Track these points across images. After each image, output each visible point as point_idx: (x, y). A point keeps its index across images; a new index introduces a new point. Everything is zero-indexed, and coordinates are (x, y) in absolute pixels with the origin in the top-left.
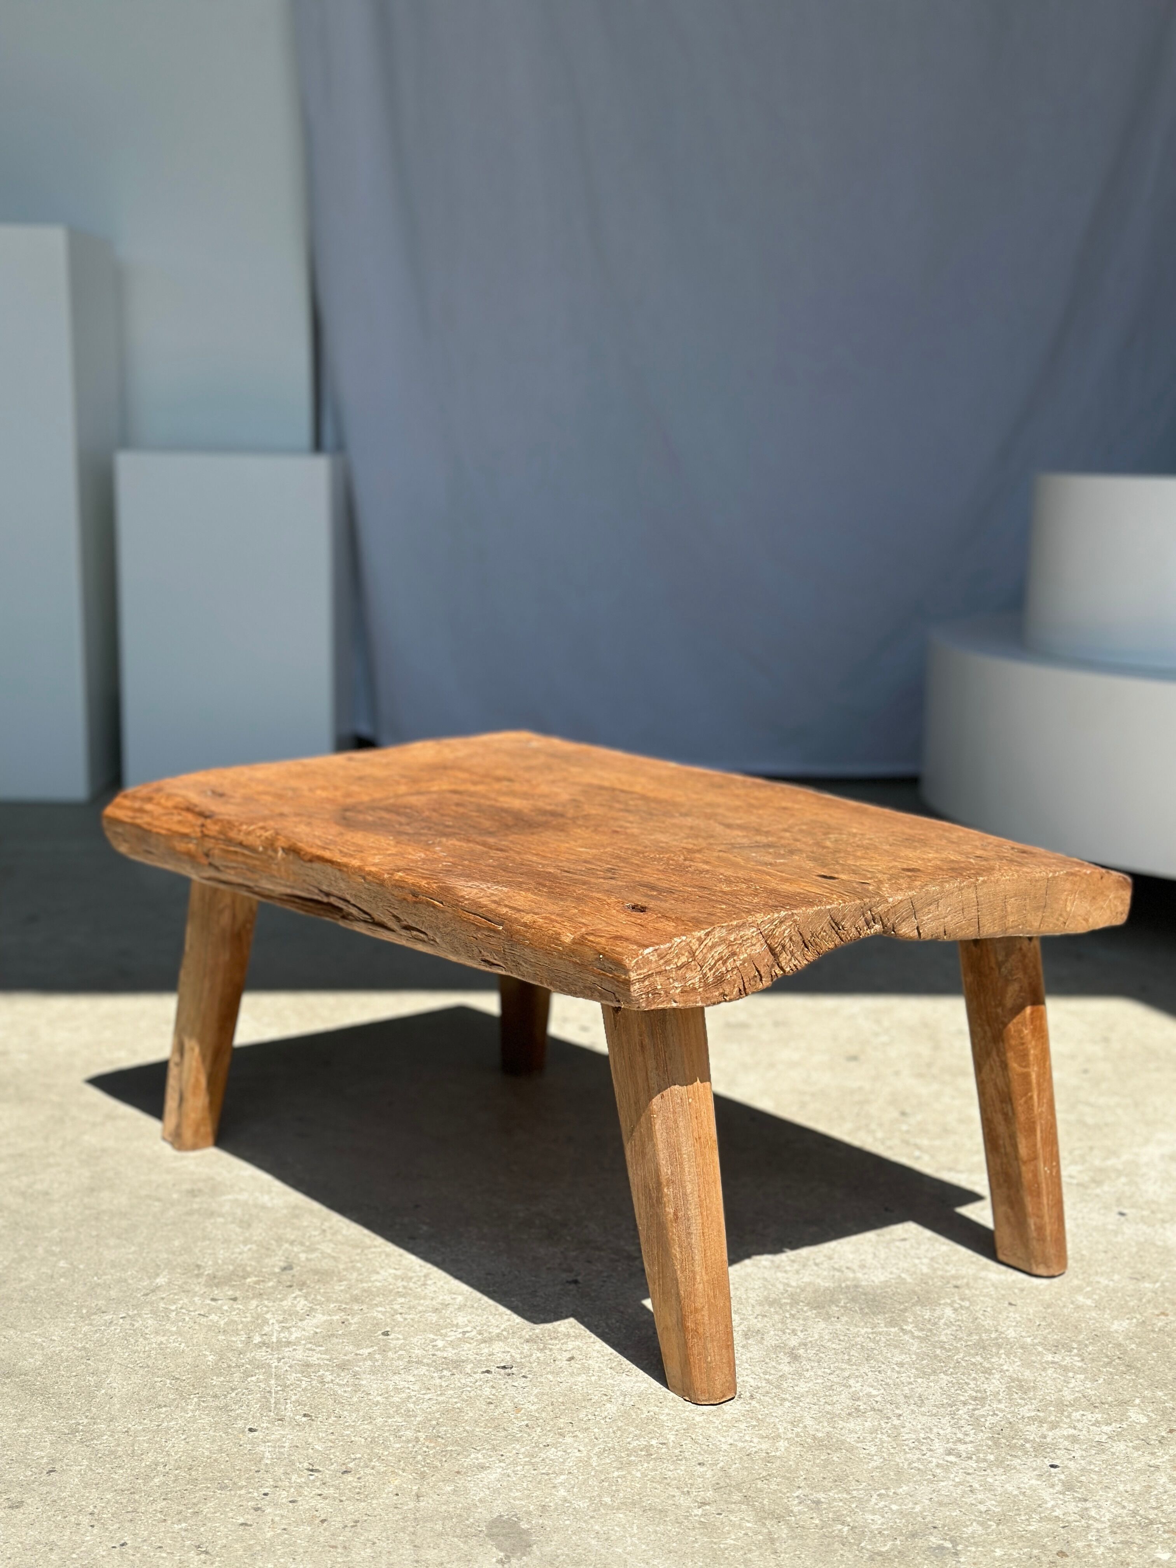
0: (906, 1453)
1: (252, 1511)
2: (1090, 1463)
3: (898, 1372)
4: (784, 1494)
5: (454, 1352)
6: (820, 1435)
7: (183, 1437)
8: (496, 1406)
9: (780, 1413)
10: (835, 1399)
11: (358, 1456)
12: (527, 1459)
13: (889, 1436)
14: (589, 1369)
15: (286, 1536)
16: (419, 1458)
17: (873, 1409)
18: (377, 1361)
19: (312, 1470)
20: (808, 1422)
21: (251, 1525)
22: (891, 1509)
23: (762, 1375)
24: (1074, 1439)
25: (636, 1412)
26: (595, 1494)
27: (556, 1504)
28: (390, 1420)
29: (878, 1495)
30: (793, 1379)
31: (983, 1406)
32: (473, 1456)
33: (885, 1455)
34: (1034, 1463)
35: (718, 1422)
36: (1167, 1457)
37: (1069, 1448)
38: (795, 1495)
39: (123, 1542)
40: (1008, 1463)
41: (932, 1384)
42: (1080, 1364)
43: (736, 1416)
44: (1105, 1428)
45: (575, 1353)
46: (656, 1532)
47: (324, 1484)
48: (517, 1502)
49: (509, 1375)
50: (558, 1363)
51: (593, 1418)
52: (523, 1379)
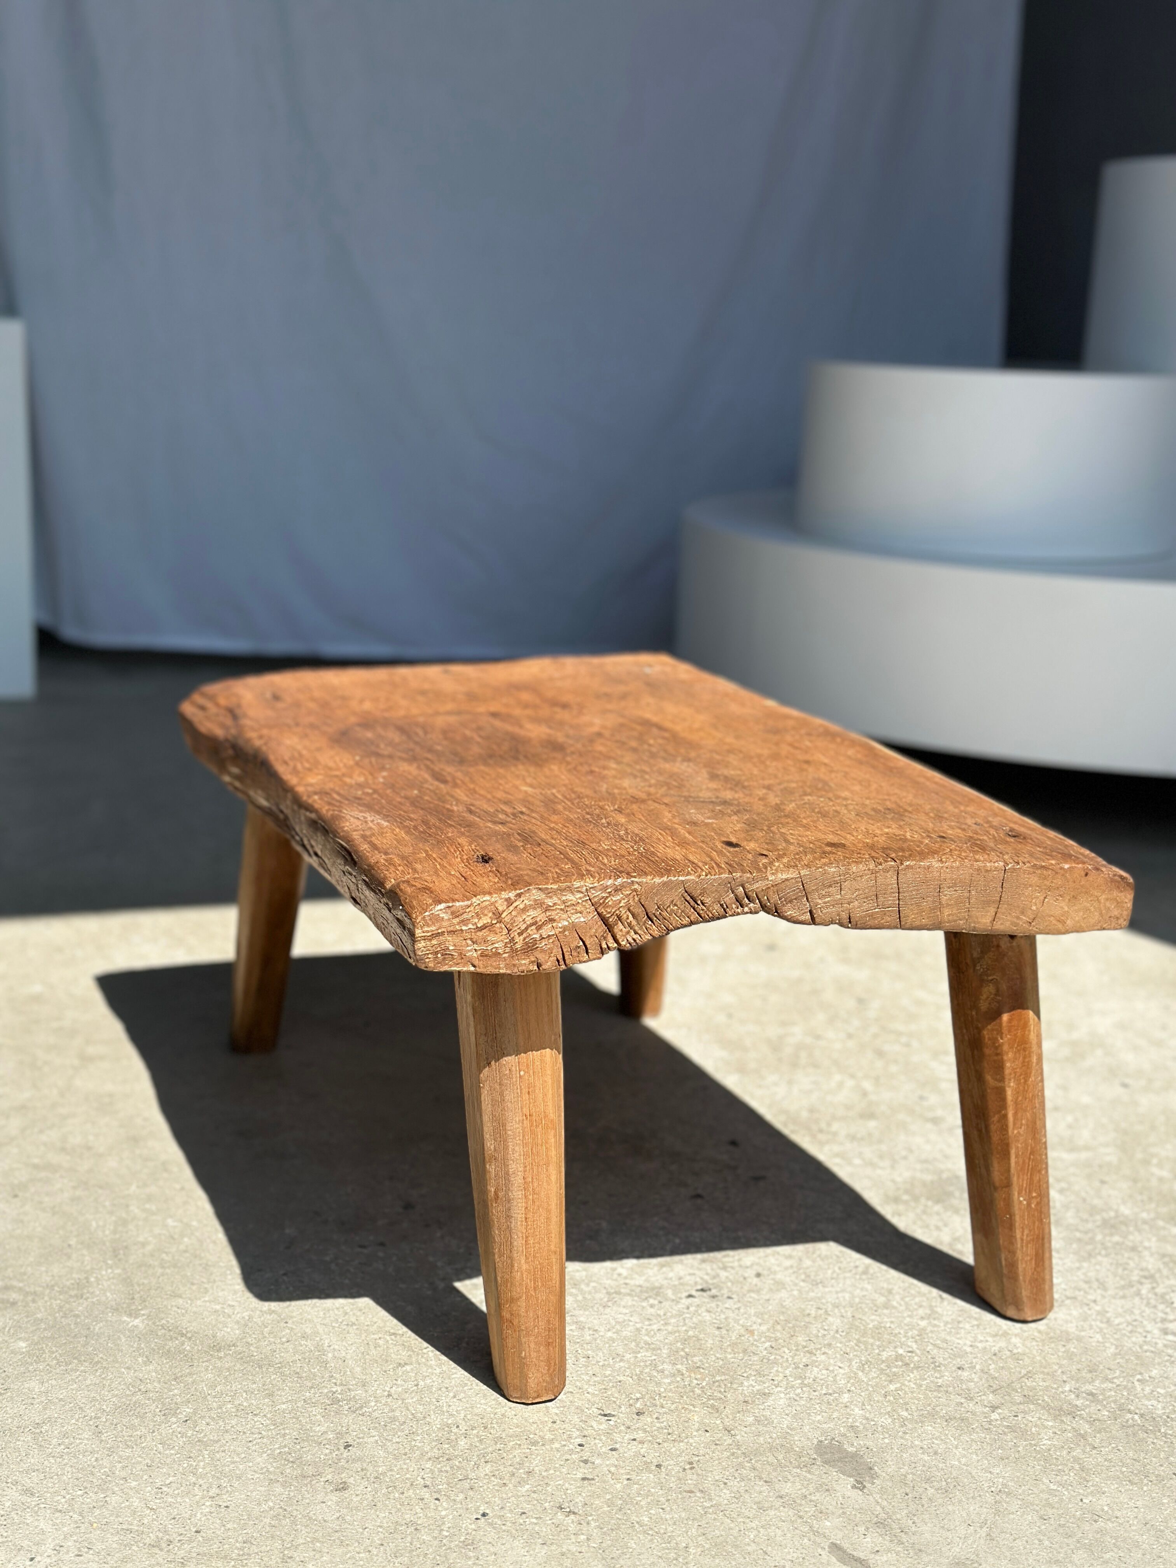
0: (1129, 1337)
1: (582, 1464)
3: (1061, 1259)
4: (1057, 1389)
5: (643, 1278)
7: (451, 1394)
8: (727, 1330)
11: (638, 1395)
12: (799, 1381)
13: (1102, 1322)
14: (783, 1284)
15: (636, 1486)
16: (698, 1391)
17: (1068, 1298)
18: (577, 1295)
19: (605, 1415)
21: (593, 1479)
22: (1158, 1393)
26: (889, 1409)
27: (861, 1423)
28: (639, 1355)
29: (1138, 1380)
31: (1158, 1284)
32: (746, 1384)
33: (1112, 1340)
35: (942, 1324)
38: (1067, 1388)
39: (481, 1512)
41: (1098, 1267)
46: (972, 1440)
47: (629, 1428)
48: (825, 1426)
49: (713, 1297)
50: (749, 1280)
51: (826, 1333)
52: (730, 1301)
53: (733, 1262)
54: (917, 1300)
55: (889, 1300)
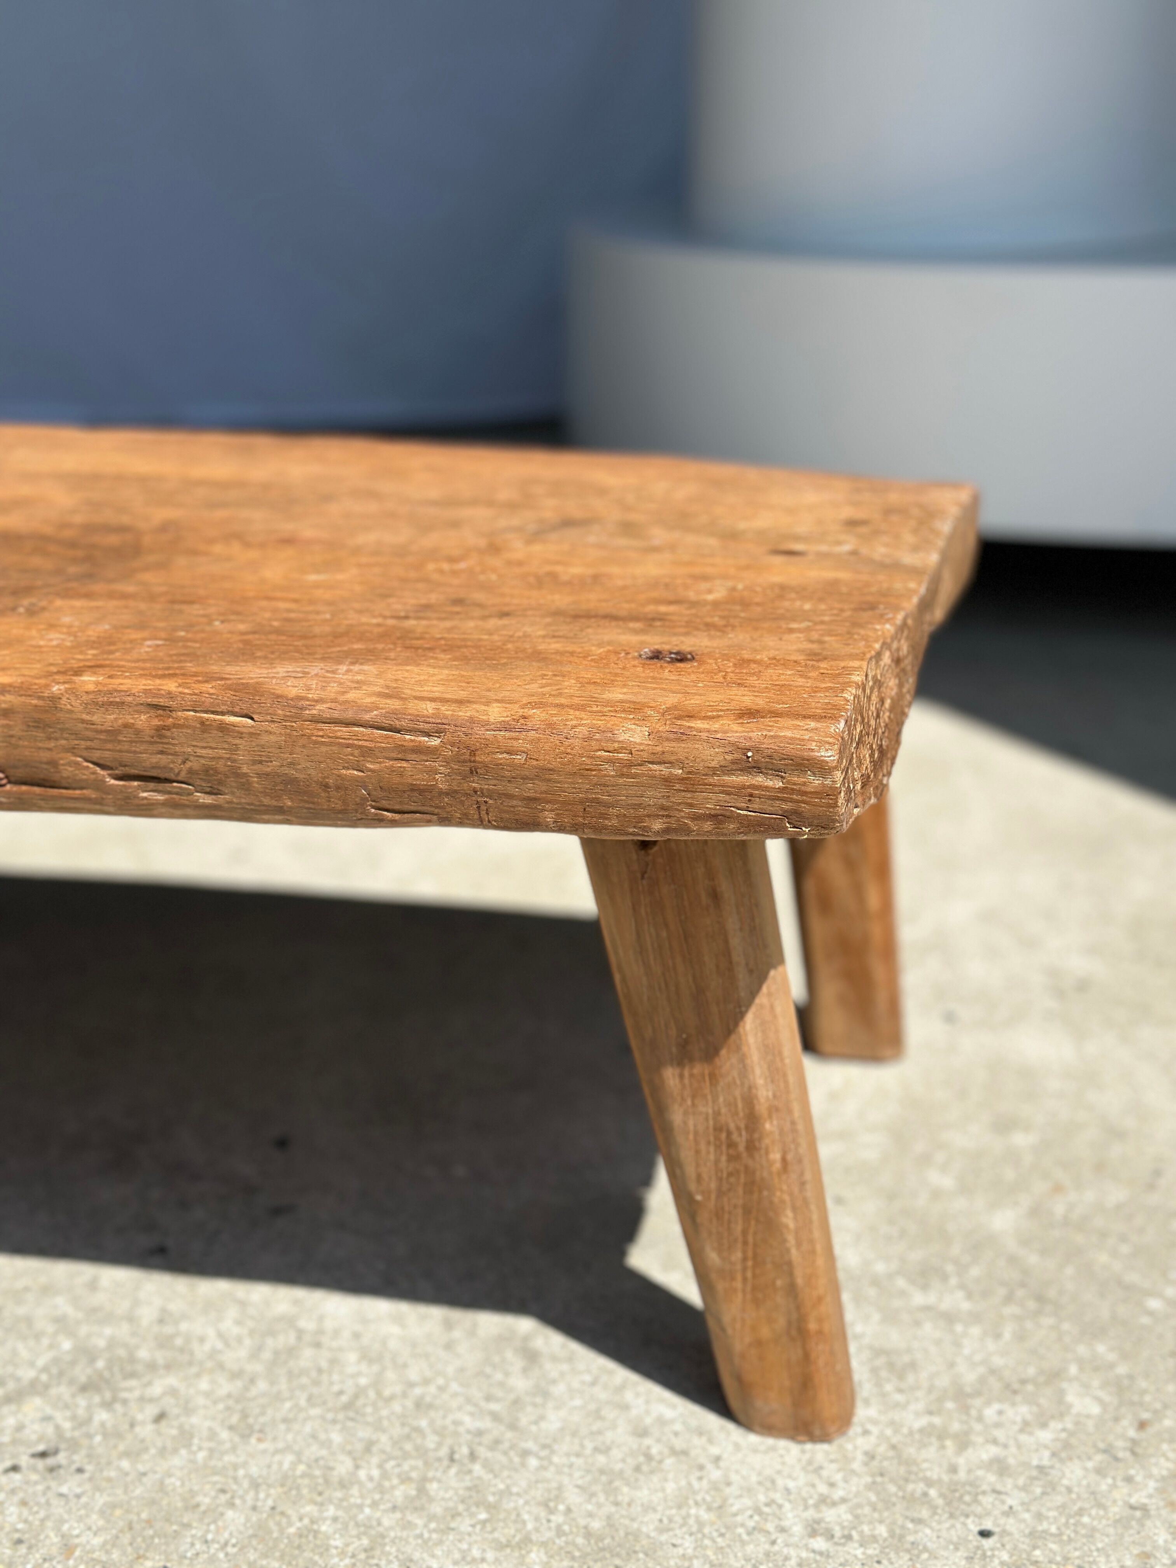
0: (743, 1543)
2: (1039, 1517)
6: (596, 1525)
9: (523, 1484)
10: (609, 1436)
13: (709, 1509)
14: (192, 1436)
17: (674, 1452)
20: (573, 1497)
23: (483, 1404)
24: (1000, 1467)
25: (278, 1524)
30: (535, 1405)
33: (710, 1553)
34: (953, 1532)
36: (1152, 1484)
37: (999, 1487)
40: (910, 1538)
42: (966, 1306)
43: (451, 1504)
44: (1045, 1436)
45: (169, 1402)
49: (52, 1470)
50: (138, 1429)
51: (204, 1548)
52: (78, 1477)
53: (130, 1390)
54: (406, 1467)
55: (357, 1467)
